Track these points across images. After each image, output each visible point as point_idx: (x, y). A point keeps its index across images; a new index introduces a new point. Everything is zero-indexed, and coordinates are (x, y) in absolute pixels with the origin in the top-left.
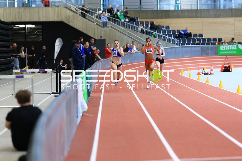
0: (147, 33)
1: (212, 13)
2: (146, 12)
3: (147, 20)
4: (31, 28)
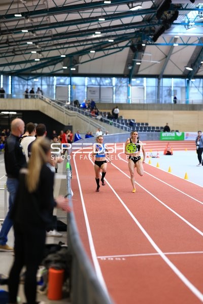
0: (106, 121)
1: (156, 107)
2: (105, 104)
3: (105, 111)
4: (13, 115)
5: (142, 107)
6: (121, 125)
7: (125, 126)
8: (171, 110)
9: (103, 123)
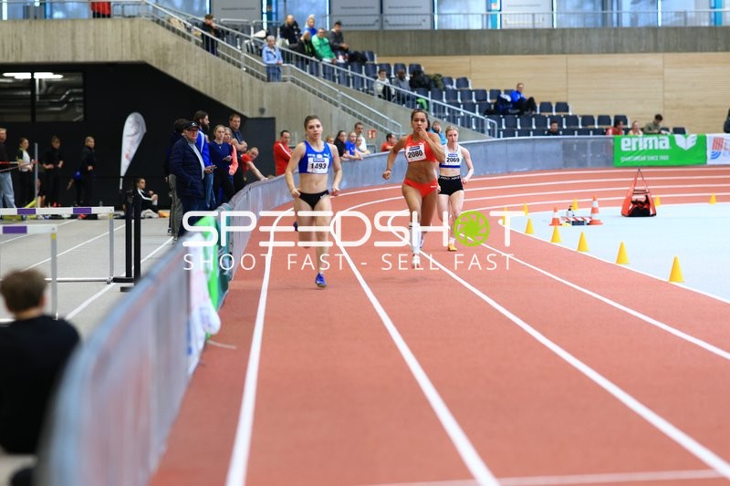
0: (402, 99)
1: (595, 39)
2: (400, 34)
3: (400, 60)
4: (50, 83)
5: (544, 40)
6: (462, 112)
7: (477, 114)
8: (656, 50)
9: (393, 106)
